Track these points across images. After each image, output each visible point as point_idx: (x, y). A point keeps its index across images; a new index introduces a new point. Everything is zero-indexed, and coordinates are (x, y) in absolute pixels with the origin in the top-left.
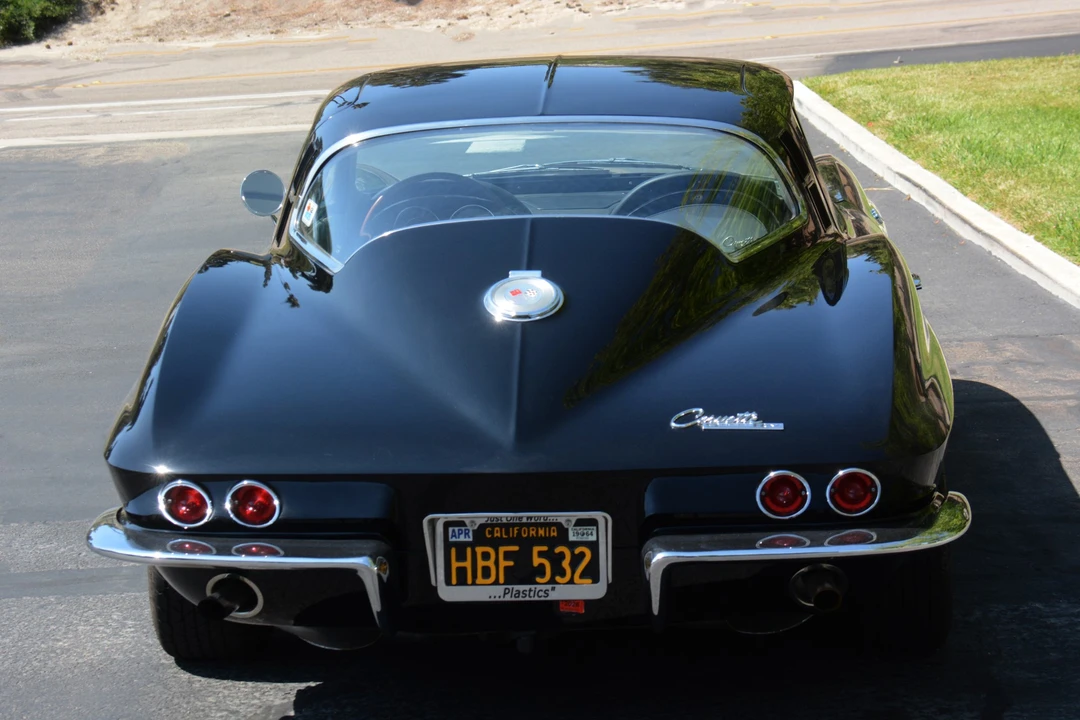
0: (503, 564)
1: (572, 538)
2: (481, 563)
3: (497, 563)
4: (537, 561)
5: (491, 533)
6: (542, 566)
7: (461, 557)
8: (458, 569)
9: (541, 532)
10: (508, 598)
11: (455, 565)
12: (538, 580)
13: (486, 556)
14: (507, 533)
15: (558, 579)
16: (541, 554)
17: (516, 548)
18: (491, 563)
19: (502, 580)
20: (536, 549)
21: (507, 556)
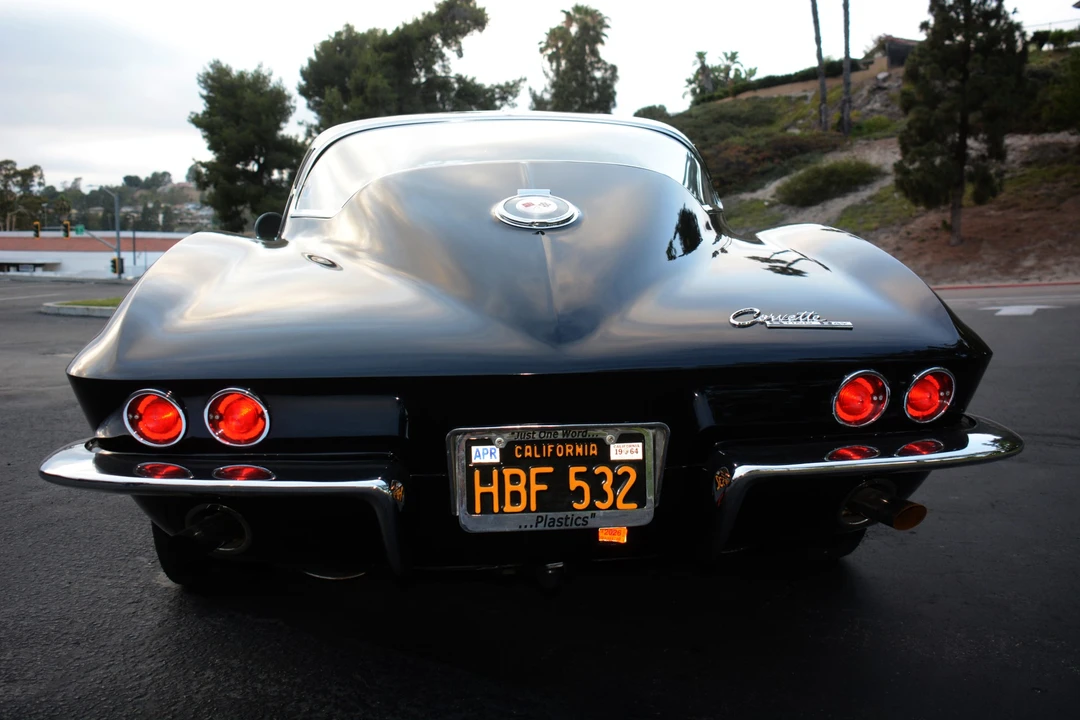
0: (535, 488)
1: (614, 456)
2: (509, 488)
3: (528, 486)
4: (574, 484)
5: (522, 452)
6: (580, 490)
7: (486, 480)
8: (482, 494)
9: (579, 450)
10: (541, 527)
11: (479, 490)
12: (576, 505)
13: (515, 479)
14: (540, 451)
15: (598, 503)
16: (578, 476)
17: (550, 470)
18: (520, 487)
19: (533, 507)
20: (573, 470)
21: (540, 478)
